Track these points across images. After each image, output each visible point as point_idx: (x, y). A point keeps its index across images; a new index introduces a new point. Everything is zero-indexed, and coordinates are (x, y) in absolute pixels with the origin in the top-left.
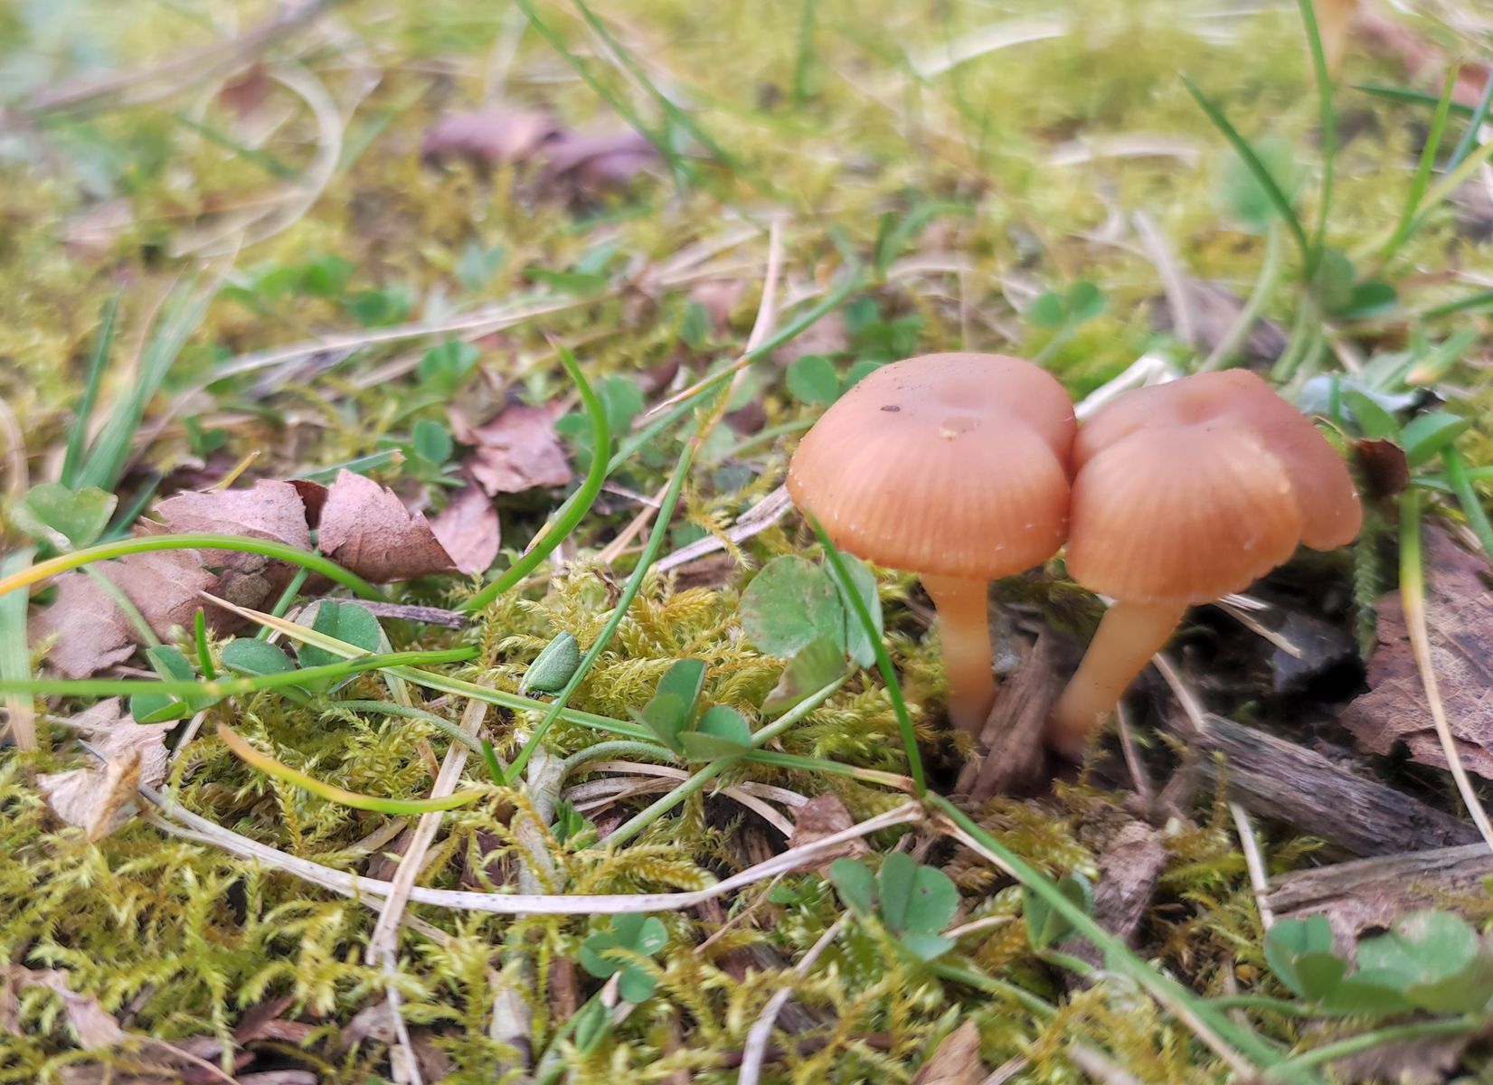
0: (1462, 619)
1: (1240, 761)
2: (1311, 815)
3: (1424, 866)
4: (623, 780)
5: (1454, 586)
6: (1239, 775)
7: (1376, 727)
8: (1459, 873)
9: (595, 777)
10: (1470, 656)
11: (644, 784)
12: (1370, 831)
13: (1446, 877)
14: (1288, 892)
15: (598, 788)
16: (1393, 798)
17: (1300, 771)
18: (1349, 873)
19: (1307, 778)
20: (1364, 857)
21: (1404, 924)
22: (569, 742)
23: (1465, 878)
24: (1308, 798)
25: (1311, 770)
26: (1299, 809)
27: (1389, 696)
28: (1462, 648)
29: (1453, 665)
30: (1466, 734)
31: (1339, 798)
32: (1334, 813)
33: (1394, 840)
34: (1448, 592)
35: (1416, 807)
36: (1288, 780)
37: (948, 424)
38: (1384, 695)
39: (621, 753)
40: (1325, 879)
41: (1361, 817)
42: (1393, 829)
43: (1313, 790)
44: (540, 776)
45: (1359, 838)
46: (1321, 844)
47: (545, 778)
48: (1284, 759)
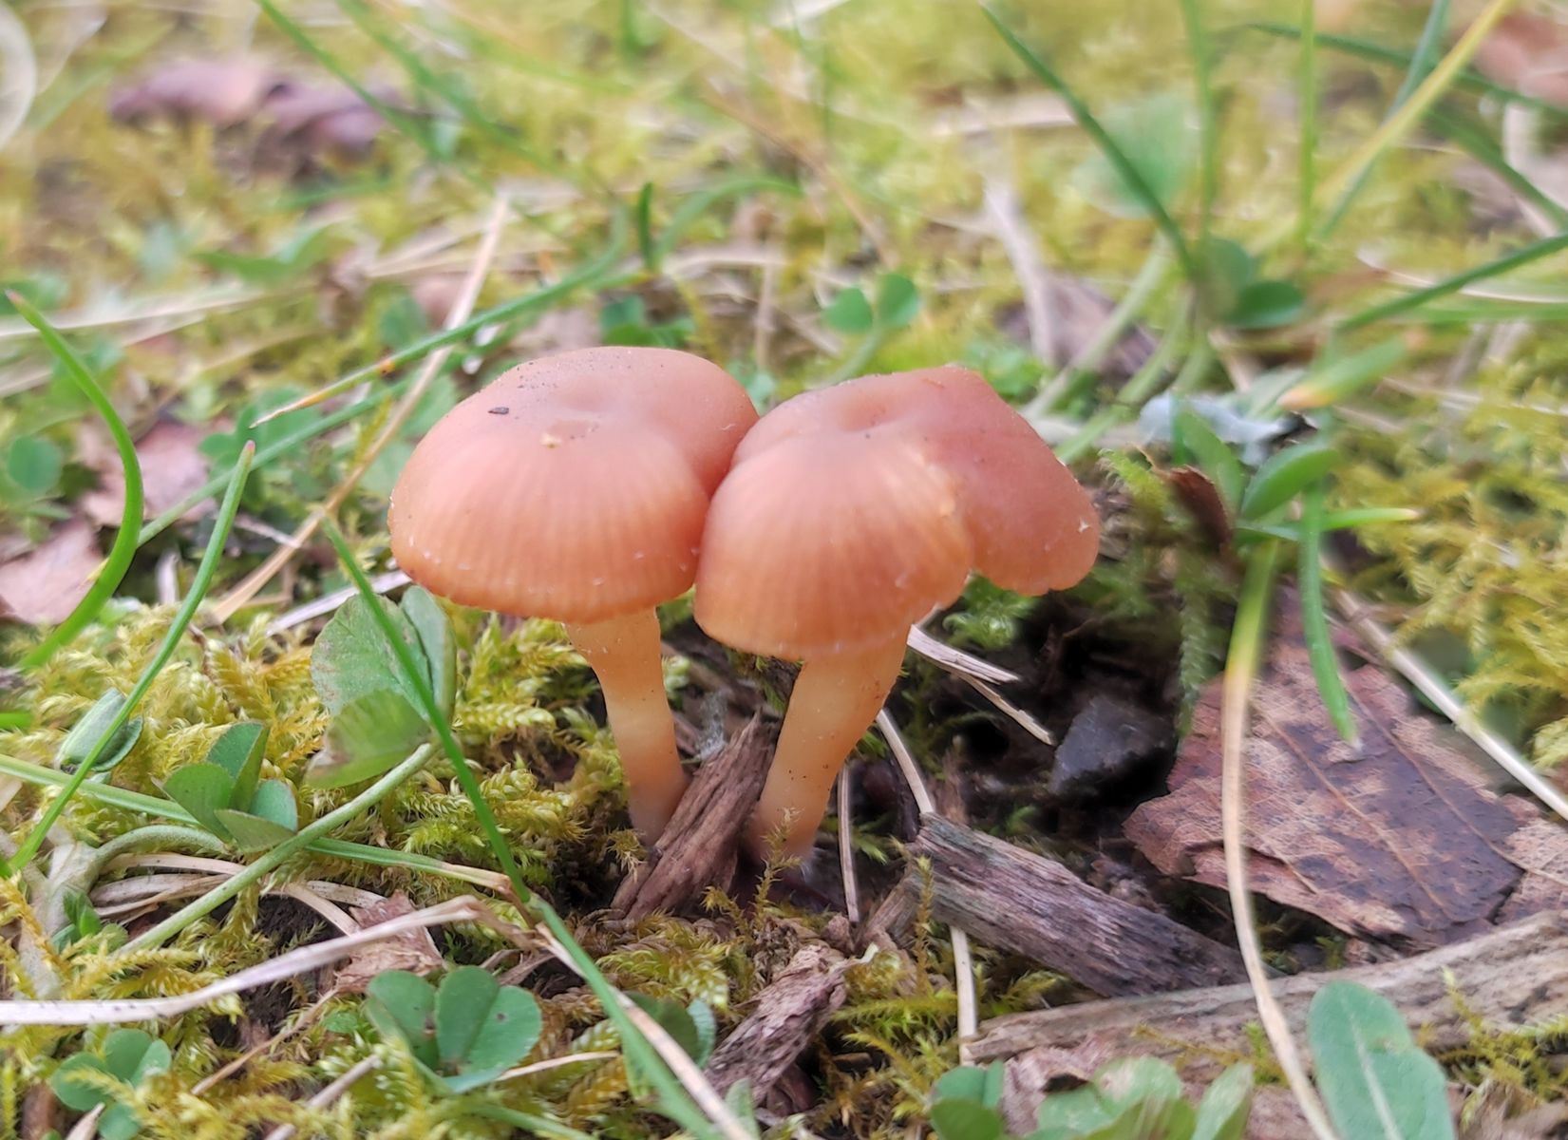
0: (1302, 705)
1: (963, 874)
2: (1043, 943)
3: (1177, 1010)
4: (173, 877)
5: (1303, 664)
6: (958, 891)
7: (1162, 837)
8: (1224, 1021)
9: (133, 873)
10: (1298, 750)
11: (195, 882)
12: (1118, 966)
13: (1205, 1025)
14: (995, 1039)
15: (138, 886)
16: (1153, 925)
17: (1036, 887)
18: (1079, 1017)
19: (1045, 897)
20: (1101, 997)
21: (1107, 1076)
22: (101, 827)
23: (1229, 1027)
24: (1042, 922)
25: (1051, 886)
26: (1031, 936)
27: (1189, 800)
28: (1290, 741)
29: (1274, 761)
30: (1268, 847)
31: (1084, 923)
32: (1073, 942)
33: (1148, 977)
34: (1294, 672)
35: (1182, 938)
36: (1018, 899)
37: (554, 430)
38: (1183, 799)
39: (173, 844)
40: (1046, 1024)
41: (1107, 948)
42: (1149, 964)
43: (1049, 911)
44: (63, 868)
45: (1102, 974)
46: (1053, 981)
47: (68, 872)
48: (1018, 872)
